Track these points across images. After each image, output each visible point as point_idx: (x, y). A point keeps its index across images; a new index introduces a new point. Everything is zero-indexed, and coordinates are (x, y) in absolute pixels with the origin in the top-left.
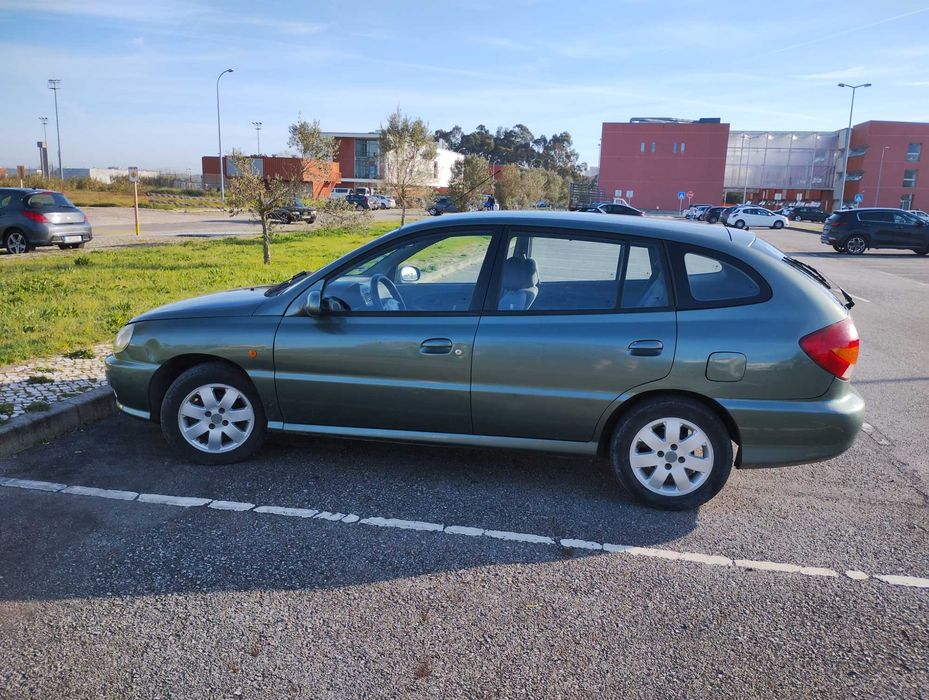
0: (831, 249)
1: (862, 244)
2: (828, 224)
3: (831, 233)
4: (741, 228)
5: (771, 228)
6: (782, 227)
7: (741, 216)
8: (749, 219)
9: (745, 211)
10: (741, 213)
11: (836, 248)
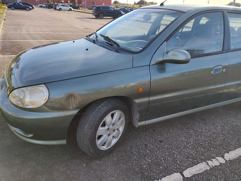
0: (94, 17)
1: (103, 15)
2: (94, 10)
3: (95, 13)
4: (61, 10)
5: (68, 11)
6: (71, 10)
7: (60, 7)
8: (63, 8)
9: (61, 5)
10: (60, 6)
11: (96, 17)
